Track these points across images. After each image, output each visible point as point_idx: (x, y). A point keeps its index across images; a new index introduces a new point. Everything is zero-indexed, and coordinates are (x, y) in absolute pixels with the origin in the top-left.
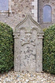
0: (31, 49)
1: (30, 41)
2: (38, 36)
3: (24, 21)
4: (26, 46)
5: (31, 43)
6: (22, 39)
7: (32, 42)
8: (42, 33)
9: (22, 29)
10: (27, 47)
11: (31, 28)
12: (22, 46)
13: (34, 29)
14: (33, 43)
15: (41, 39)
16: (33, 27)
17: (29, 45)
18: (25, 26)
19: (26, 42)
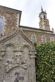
0: (21, 75)
1: (20, 63)
2: (30, 55)
3: (14, 36)
4: (14, 72)
5: (21, 66)
6: (8, 62)
8: (34, 51)
9: (9, 45)
10: (16, 74)
11: (22, 44)
13: (25, 46)
14: (24, 65)
15: (34, 58)
16: (24, 44)
17: (18, 70)
18: (14, 42)
19: (14, 66)
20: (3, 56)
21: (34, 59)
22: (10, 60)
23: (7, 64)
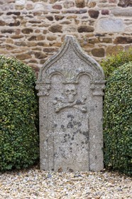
0: (76, 119)
1: (75, 103)
2: (93, 90)
4: (66, 113)
5: (76, 106)
6: (56, 99)
7: (79, 103)
8: (101, 84)
10: (68, 116)
12: (57, 112)
15: (100, 96)
17: (71, 112)
19: (65, 105)
20: (49, 90)
21: (101, 98)
22: (59, 96)
23: (55, 101)
